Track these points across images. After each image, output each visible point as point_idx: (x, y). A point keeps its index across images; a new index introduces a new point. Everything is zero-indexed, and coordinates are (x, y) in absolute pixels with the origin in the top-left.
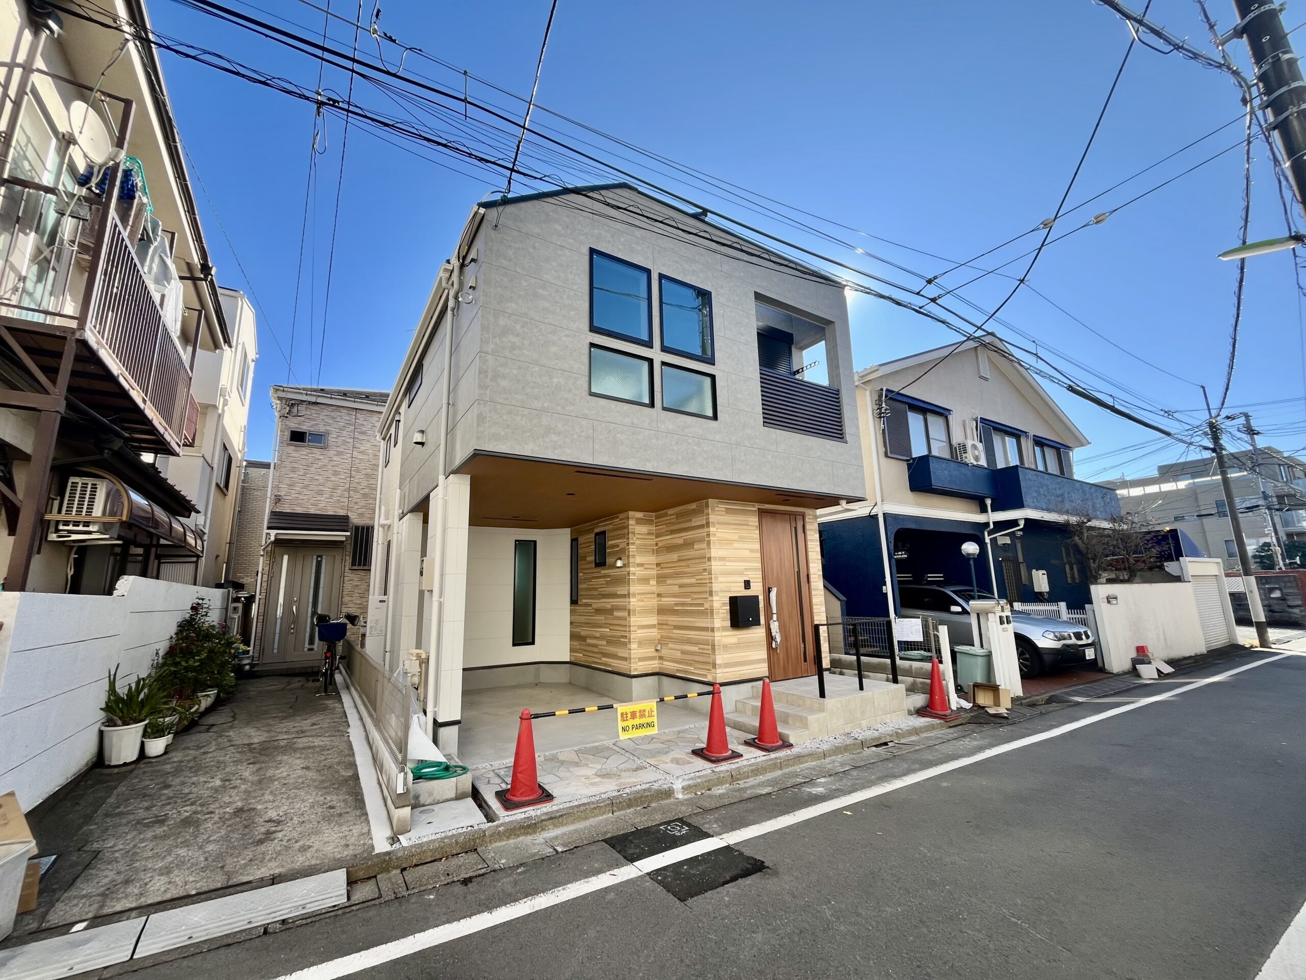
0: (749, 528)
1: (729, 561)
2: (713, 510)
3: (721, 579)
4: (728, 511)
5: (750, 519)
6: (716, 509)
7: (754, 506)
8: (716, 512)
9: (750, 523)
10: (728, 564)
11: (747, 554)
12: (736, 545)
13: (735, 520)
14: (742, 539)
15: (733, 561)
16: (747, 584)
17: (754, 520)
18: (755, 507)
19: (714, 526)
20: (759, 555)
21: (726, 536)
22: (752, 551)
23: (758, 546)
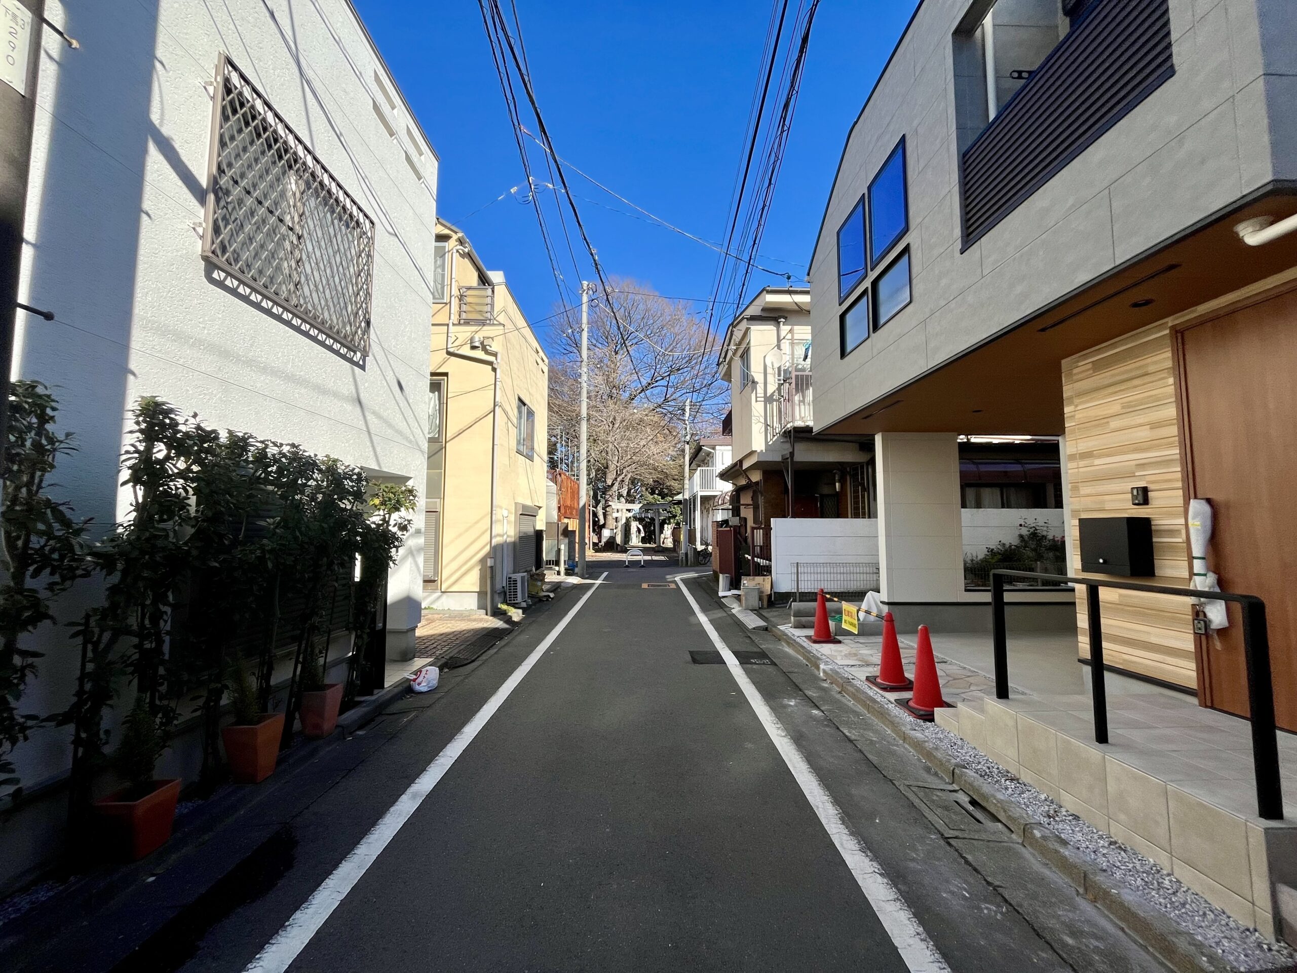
0: (1147, 379)
1: (1100, 456)
2: (1070, 374)
3: (1085, 490)
4: (1097, 367)
5: (1149, 360)
6: (1075, 371)
7: (1161, 327)
8: (1075, 378)
9: (1151, 369)
10: (1097, 462)
11: (1144, 434)
12: (1114, 424)
13: (1113, 376)
14: (1130, 409)
15: (1108, 456)
16: (1143, 496)
17: (1165, 358)
18: (1161, 331)
19: (1071, 403)
20: (1174, 430)
21: (1092, 413)
22: (1154, 426)
23: (1171, 412)
